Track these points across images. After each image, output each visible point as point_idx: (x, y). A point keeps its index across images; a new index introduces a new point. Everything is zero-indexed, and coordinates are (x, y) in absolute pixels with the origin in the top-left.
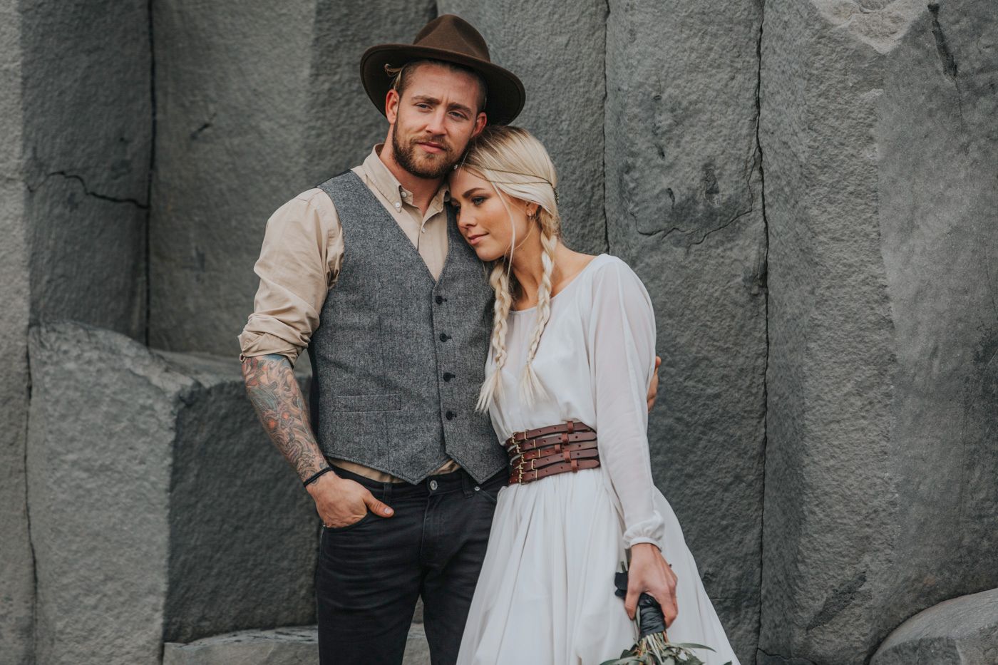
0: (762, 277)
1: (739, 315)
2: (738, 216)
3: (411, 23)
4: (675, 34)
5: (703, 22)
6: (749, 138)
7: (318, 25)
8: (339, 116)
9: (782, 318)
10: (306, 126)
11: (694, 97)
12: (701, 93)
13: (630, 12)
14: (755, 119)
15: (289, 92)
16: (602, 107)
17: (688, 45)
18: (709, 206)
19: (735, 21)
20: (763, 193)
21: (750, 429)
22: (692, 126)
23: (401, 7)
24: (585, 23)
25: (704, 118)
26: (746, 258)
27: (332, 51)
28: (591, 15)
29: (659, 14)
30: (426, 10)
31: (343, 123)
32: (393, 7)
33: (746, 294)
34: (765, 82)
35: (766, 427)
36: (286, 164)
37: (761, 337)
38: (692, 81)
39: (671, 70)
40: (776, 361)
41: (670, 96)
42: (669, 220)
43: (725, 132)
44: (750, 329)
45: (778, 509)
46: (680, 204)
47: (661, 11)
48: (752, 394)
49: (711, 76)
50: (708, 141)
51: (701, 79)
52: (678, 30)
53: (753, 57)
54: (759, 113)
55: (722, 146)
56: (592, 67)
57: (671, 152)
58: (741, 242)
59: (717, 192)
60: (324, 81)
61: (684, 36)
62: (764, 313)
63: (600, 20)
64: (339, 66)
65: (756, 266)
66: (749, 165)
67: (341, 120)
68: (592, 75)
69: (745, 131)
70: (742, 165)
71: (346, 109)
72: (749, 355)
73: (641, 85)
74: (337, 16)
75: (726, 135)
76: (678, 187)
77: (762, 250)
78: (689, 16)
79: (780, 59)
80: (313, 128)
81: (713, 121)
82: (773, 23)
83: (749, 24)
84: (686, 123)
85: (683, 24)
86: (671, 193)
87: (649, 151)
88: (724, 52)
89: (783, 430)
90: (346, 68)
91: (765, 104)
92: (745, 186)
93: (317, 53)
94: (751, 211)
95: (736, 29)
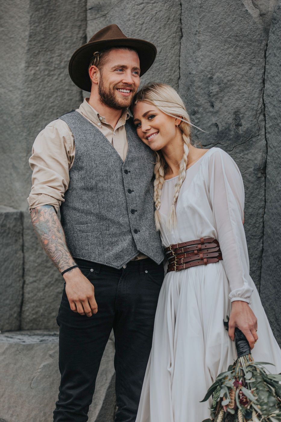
0: (263, 169)
1: (251, 188)
2: (252, 138)
3: (74, 43)
4: (222, 46)
5: (236, 40)
6: (258, 99)
7: (30, 43)
8: (38, 87)
9: (275, 189)
10: (22, 91)
11: (230, 78)
12: (234, 76)
13: (198, 35)
14: (262, 89)
15: (14, 74)
16: (178, 83)
17: (228, 52)
18: (237, 132)
19: (253, 40)
20: (265, 127)
21: (254, 244)
22: (229, 92)
23: (70, 36)
24: (170, 42)
25: (235, 88)
26: (256, 159)
27: (36, 55)
28: (173, 38)
29: (213, 36)
30: (81, 37)
31: (40, 90)
32: (65, 35)
33: (255, 177)
34: (269, 71)
35: (263, 243)
36: (11, 109)
37: (262, 198)
38: (229, 70)
39: (218, 64)
40: (270, 211)
41: (218, 77)
42: (215, 139)
43: (246, 95)
44: (256, 194)
45: (270, 285)
46: (221, 131)
47: (214, 34)
48: (256, 227)
49: (239, 67)
50: (237, 100)
51: (234, 69)
52: (223, 44)
53: (262, 58)
54: (264, 86)
55: (244, 103)
56: (173, 63)
57: (218, 105)
58: (253, 151)
59: (241, 125)
60: (32, 70)
61: (226, 47)
62: (264, 187)
63: (177, 40)
64: (39, 63)
65: (261, 163)
66: (258, 112)
67: (39, 89)
68: (173, 67)
69: (256, 96)
70: (254, 112)
71: (42, 83)
72: (255, 207)
73: (202, 71)
74: (39, 38)
75: (246, 97)
76: (221, 122)
77: (264, 155)
78: (229, 37)
79: (279, 59)
80: (26, 92)
81: (240, 90)
82: (274, 41)
83: (260, 42)
84: (226, 91)
85: (226, 41)
86: (217, 125)
87: (206, 104)
88: (247, 56)
89: (275, 245)
90: (42, 64)
91: (268, 82)
92: (256, 123)
93: (29, 56)
94: (259, 135)
95: (253, 44)
